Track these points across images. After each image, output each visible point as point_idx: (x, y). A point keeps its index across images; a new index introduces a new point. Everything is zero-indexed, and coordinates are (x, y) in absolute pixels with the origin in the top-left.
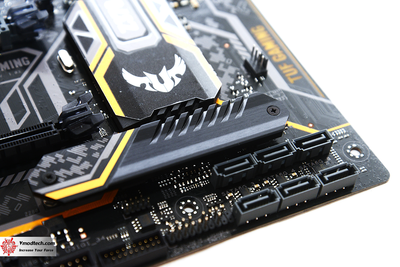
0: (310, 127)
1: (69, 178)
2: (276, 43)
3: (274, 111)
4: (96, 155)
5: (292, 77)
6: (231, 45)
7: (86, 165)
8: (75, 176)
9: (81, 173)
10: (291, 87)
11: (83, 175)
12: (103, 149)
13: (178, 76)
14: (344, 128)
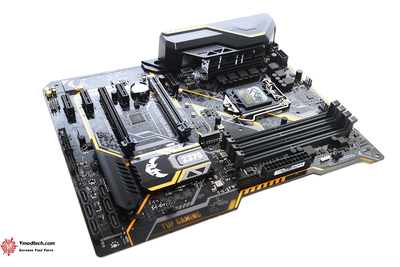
0: (131, 228)
1: (100, 140)
2: (189, 221)
3: (129, 203)
4: (110, 147)
5: (165, 225)
6: (187, 202)
7: (106, 145)
9: (102, 144)
10: (157, 224)
11: (101, 144)
12: (113, 149)
13: (155, 175)
14: (130, 242)
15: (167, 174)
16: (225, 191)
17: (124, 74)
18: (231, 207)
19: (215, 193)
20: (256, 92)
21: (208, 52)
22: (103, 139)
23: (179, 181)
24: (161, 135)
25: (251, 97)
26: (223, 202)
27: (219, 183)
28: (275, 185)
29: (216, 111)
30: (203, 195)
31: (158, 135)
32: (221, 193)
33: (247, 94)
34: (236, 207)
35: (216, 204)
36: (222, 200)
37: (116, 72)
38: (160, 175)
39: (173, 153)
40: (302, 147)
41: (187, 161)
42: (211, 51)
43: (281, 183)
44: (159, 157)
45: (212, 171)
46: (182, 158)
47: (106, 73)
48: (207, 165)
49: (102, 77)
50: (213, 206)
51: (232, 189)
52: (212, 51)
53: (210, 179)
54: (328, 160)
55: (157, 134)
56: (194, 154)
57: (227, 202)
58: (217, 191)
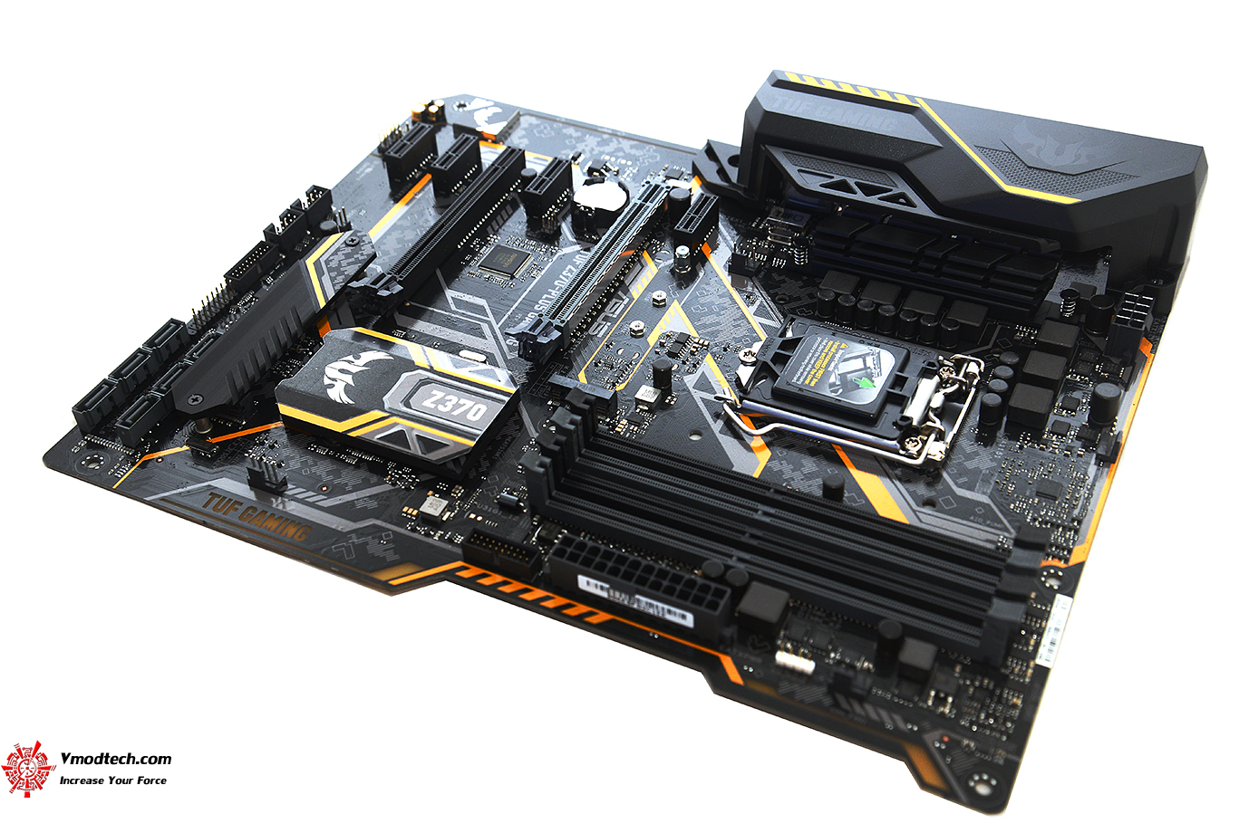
0: (159, 458)
1: (338, 250)
2: (264, 533)
3: (194, 400)
6: (320, 493)
7: (333, 264)
8: (335, 253)
9: (332, 258)
11: (329, 258)
13: (332, 386)
14: (120, 479)
15: (351, 402)
16: (427, 535)
17: (634, 152)
18: (383, 576)
19: (402, 521)
20: (866, 368)
21: (837, 178)
22: (349, 250)
23: (353, 434)
24: (496, 327)
25: (831, 369)
26: (385, 550)
27: (433, 505)
28: (557, 614)
29: (709, 355)
30: (374, 504)
31: (489, 323)
32: (413, 530)
33: (833, 357)
34: (394, 582)
35: (367, 543)
36: (391, 545)
37: (621, 139)
38: (337, 394)
39: (431, 370)
40: (753, 577)
41: (433, 406)
42: (848, 180)
43: (579, 622)
44: (391, 358)
45: (451, 466)
46: (434, 392)
47: (600, 129)
48: (457, 443)
49: (575, 134)
50: (353, 543)
51: (450, 541)
52: (851, 182)
53: (442, 486)
54: (801, 674)
55: (491, 318)
56: (467, 402)
57: (391, 556)
58: (411, 520)
